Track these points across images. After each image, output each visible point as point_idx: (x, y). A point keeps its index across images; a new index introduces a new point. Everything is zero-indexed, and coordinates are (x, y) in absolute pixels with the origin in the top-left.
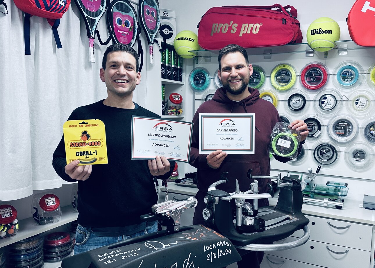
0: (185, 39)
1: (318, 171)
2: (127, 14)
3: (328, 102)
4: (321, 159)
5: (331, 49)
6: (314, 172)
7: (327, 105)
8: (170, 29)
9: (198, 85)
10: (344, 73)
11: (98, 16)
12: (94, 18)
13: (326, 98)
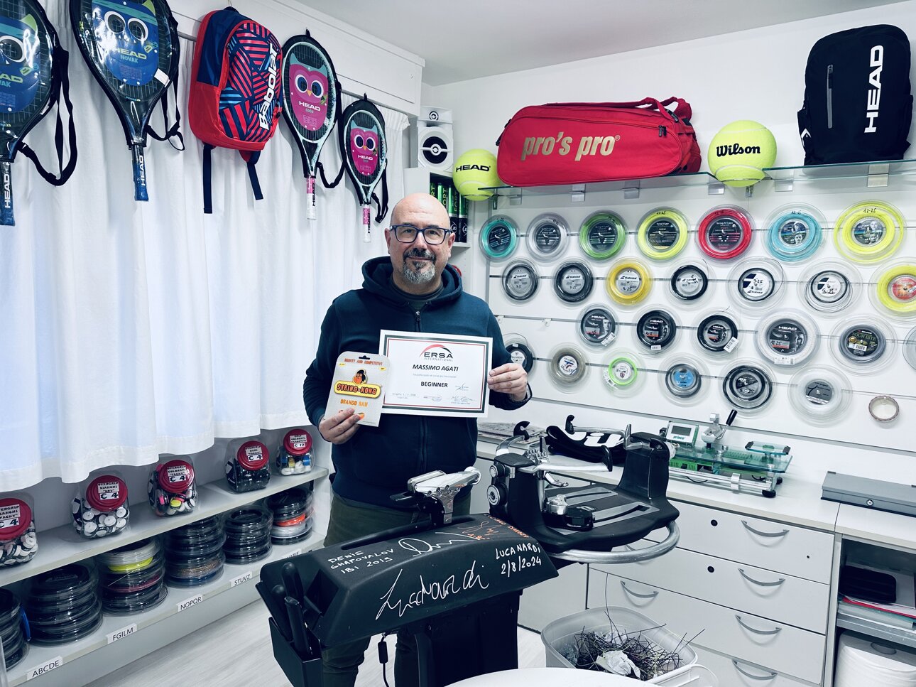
0: (473, 168)
1: (730, 421)
2: (368, 130)
3: (756, 285)
4: (737, 396)
5: (757, 181)
6: (723, 421)
7: (754, 290)
8: (443, 145)
9: (497, 250)
10: (785, 229)
11: (322, 136)
12: (315, 142)
13: (752, 276)
